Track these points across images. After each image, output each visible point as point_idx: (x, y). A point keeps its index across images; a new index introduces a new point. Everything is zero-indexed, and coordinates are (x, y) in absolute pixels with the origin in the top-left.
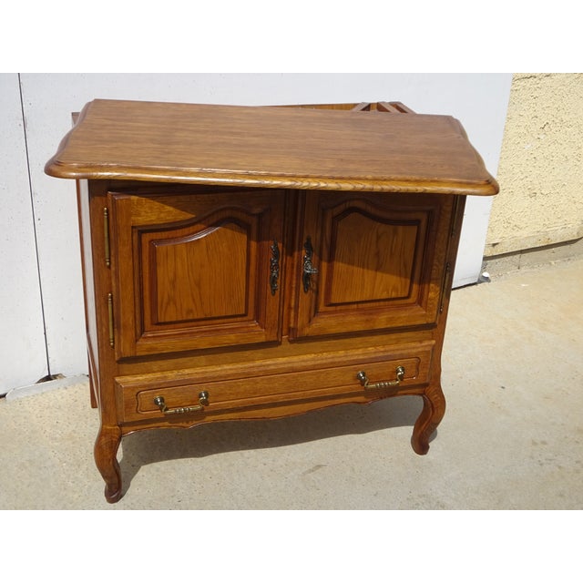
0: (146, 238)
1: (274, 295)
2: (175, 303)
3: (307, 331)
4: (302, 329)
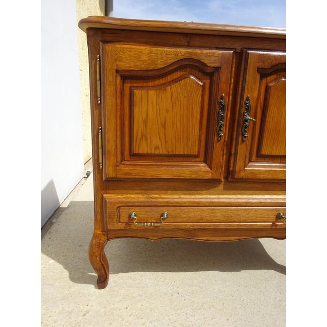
0: (128, 84)
3: (243, 175)
4: (239, 172)
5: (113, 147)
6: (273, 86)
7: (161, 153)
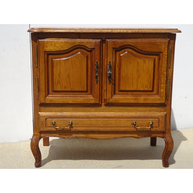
0: (50, 57)
1: (97, 83)
2: (60, 83)
3: (111, 101)
4: (109, 100)
5: (44, 87)
6: (122, 56)
7: (68, 90)
